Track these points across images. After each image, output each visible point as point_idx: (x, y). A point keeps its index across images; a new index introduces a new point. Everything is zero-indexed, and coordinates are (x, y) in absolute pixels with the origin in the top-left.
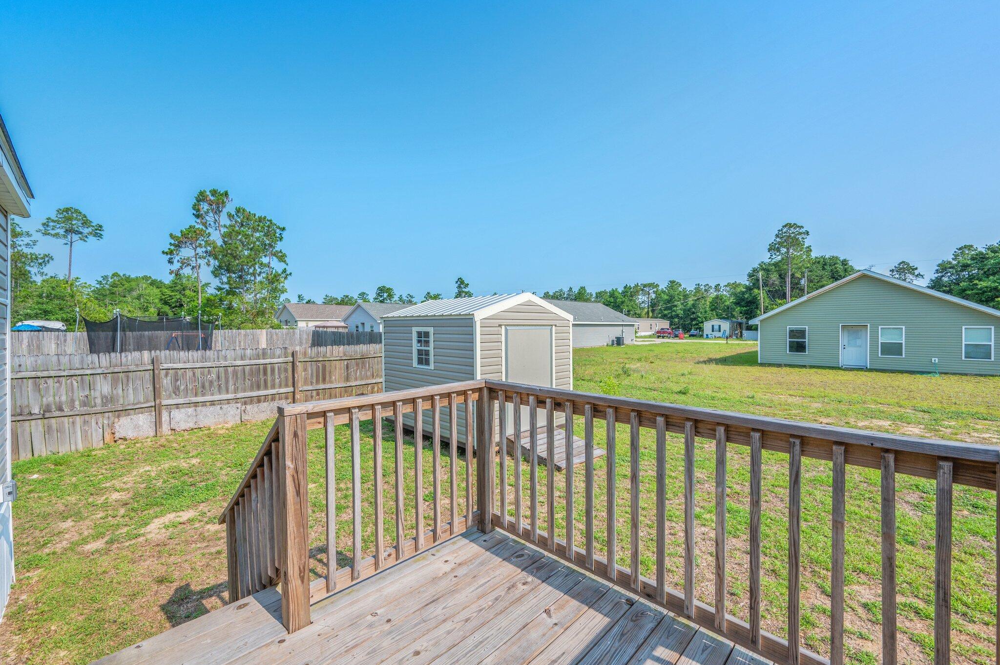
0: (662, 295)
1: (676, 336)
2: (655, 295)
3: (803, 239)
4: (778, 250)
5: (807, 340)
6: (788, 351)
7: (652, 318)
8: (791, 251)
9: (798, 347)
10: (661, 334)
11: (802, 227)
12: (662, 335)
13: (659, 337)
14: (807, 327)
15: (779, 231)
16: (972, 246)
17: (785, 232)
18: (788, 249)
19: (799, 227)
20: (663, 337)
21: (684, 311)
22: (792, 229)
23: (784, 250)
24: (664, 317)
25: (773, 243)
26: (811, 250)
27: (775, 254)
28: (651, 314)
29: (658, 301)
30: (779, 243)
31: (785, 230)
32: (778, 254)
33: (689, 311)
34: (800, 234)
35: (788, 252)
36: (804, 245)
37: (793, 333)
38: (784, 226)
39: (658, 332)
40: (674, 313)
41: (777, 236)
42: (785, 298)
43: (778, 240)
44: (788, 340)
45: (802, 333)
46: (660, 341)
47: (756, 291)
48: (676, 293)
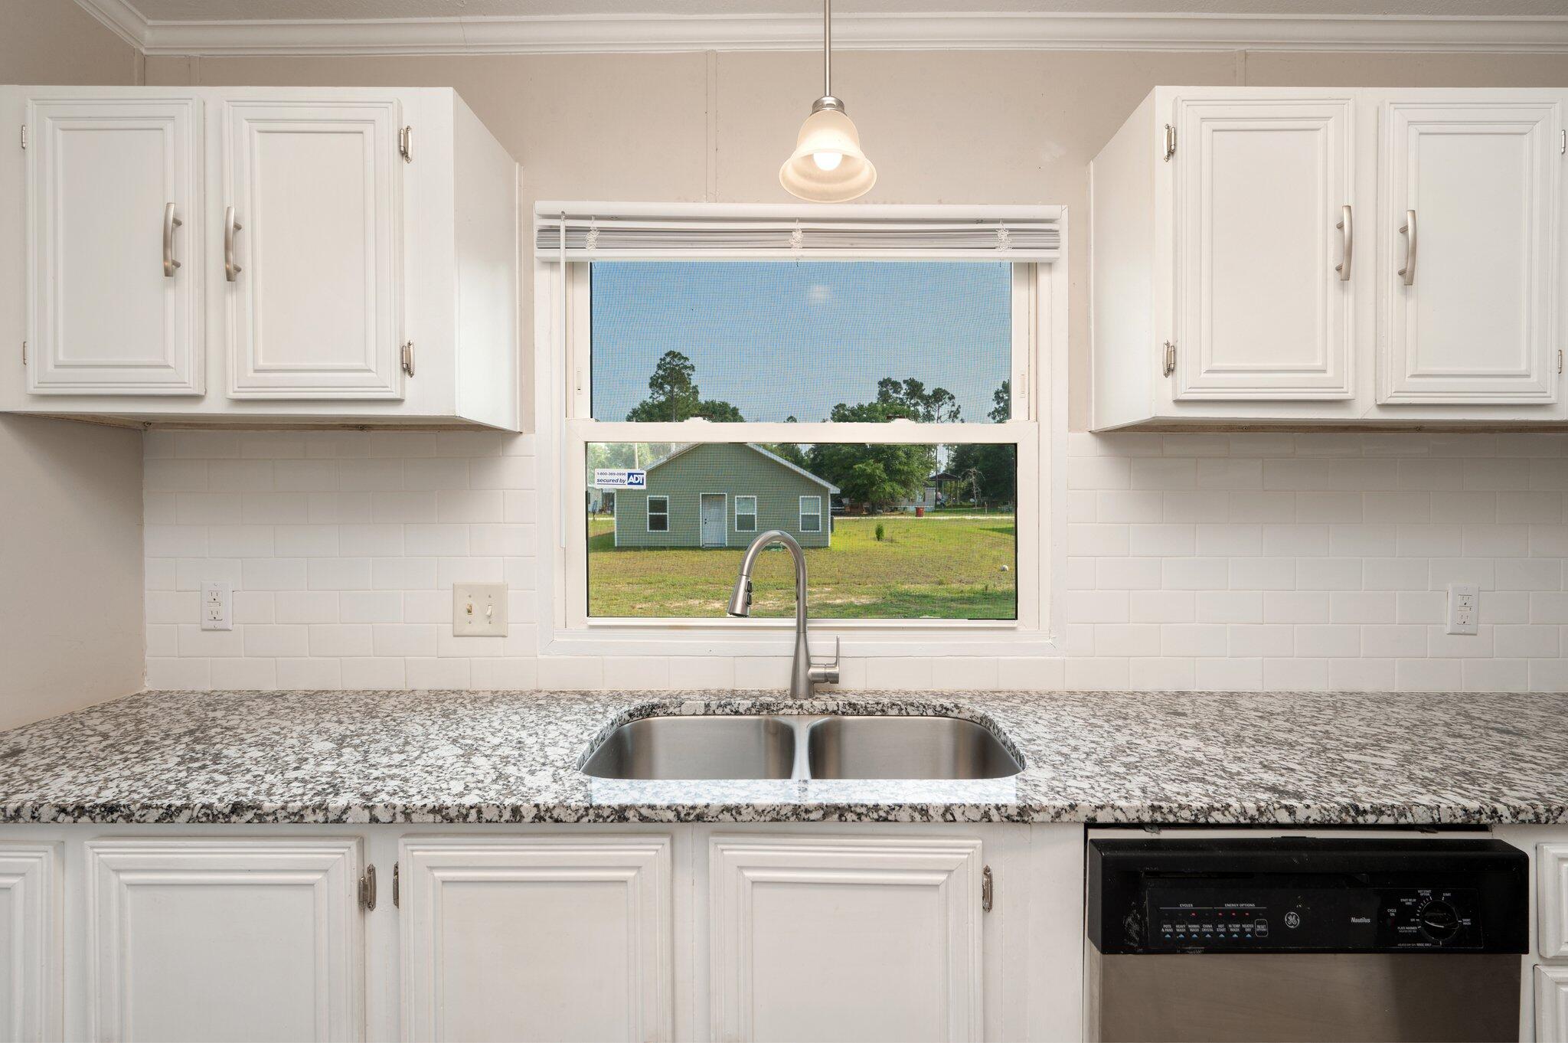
3: (689, 375)
4: (661, 387)
5: (668, 514)
6: (648, 528)
8: (676, 390)
9: (658, 523)
11: (686, 359)
14: (668, 497)
15: (661, 359)
16: (844, 405)
17: (668, 363)
18: (672, 388)
19: (683, 358)
22: (676, 360)
23: (668, 388)
25: (655, 376)
26: (698, 392)
27: (658, 392)
30: (662, 377)
31: (668, 360)
32: (661, 392)
34: (686, 367)
35: (672, 391)
36: (690, 383)
37: (654, 506)
38: (667, 355)
41: (659, 367)
43: (661, 372)
44: (648, 514)
45: (663, 505)
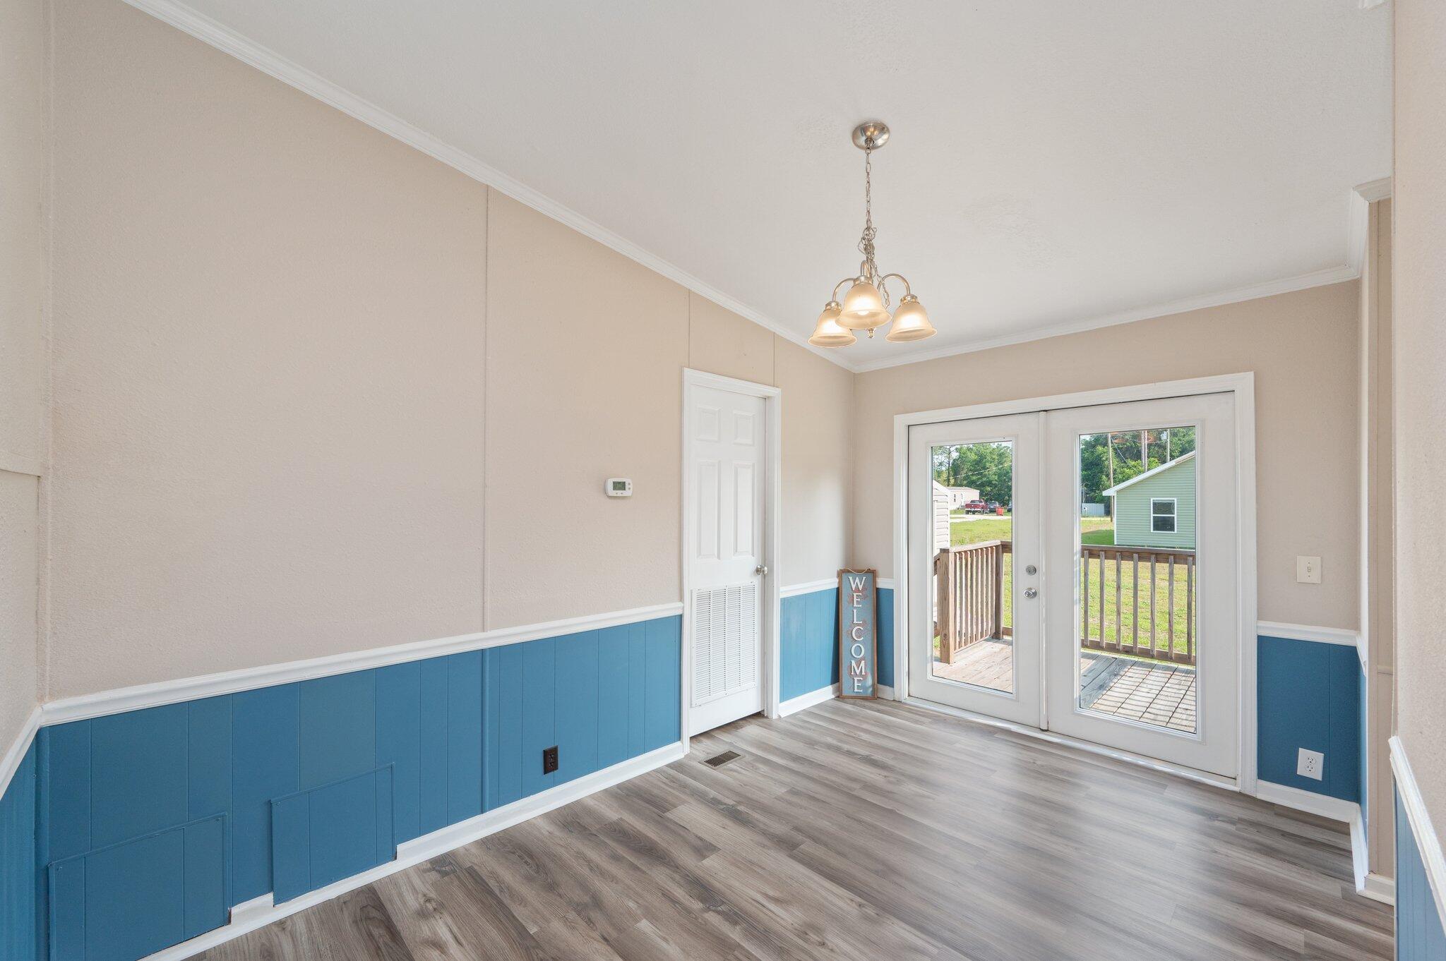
0: (969, 454)
1: (993, 511)
2: (958, 454)
5: (1175, 516)
6: (1153, 529)
7: (954, 485)
9: (1166, 525)
10: (970, 508)
12: (973, 510)
13: (968, 512)
14: (1175, 499)
20: (974, 513)
21: (1000, 476)
24: (971, 484)
28: (952, 481)
29: (963, 462)
33: (1005, 476)
37: (1159, 507)
39: (967, 506)
40: (984, 479)
42: (1140, 458)
44: (1152, 515)
45: (1168, 507)
46: (971, 517)
47: (1100, 448)
48: (988, 451)
